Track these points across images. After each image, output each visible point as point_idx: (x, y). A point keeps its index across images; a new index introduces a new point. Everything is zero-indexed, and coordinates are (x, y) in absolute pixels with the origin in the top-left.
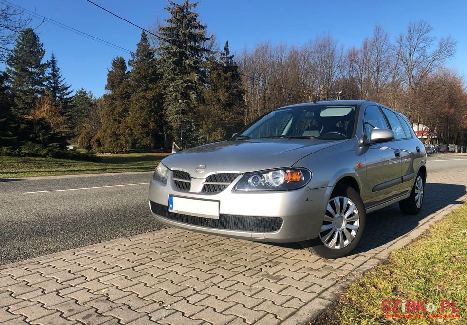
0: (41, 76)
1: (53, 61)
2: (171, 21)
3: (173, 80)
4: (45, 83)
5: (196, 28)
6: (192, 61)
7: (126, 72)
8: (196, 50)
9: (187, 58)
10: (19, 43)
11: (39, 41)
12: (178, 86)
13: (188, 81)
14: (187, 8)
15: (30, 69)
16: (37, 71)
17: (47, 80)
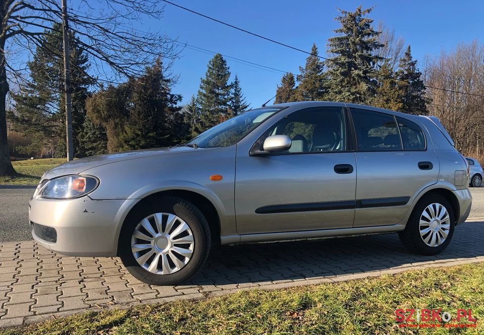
0: (226, 97)
1: (236, 83)
2: (341, 31)
3: (340, 92)
4: (228, 103)
5: (369, 35)
6: (362, 71)
7: (294, 88)
8: (368, 59)
9: (356, 69)
10: (210, 68)
11: (226, 65)
12: (344, 98)
13: (356, 92)
14: (360, 15)
15: (217, 91)
16: (221, 92)
17: (230, 99)
